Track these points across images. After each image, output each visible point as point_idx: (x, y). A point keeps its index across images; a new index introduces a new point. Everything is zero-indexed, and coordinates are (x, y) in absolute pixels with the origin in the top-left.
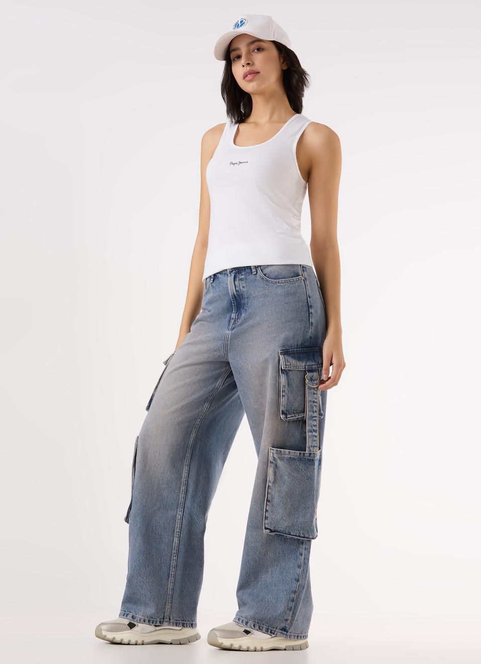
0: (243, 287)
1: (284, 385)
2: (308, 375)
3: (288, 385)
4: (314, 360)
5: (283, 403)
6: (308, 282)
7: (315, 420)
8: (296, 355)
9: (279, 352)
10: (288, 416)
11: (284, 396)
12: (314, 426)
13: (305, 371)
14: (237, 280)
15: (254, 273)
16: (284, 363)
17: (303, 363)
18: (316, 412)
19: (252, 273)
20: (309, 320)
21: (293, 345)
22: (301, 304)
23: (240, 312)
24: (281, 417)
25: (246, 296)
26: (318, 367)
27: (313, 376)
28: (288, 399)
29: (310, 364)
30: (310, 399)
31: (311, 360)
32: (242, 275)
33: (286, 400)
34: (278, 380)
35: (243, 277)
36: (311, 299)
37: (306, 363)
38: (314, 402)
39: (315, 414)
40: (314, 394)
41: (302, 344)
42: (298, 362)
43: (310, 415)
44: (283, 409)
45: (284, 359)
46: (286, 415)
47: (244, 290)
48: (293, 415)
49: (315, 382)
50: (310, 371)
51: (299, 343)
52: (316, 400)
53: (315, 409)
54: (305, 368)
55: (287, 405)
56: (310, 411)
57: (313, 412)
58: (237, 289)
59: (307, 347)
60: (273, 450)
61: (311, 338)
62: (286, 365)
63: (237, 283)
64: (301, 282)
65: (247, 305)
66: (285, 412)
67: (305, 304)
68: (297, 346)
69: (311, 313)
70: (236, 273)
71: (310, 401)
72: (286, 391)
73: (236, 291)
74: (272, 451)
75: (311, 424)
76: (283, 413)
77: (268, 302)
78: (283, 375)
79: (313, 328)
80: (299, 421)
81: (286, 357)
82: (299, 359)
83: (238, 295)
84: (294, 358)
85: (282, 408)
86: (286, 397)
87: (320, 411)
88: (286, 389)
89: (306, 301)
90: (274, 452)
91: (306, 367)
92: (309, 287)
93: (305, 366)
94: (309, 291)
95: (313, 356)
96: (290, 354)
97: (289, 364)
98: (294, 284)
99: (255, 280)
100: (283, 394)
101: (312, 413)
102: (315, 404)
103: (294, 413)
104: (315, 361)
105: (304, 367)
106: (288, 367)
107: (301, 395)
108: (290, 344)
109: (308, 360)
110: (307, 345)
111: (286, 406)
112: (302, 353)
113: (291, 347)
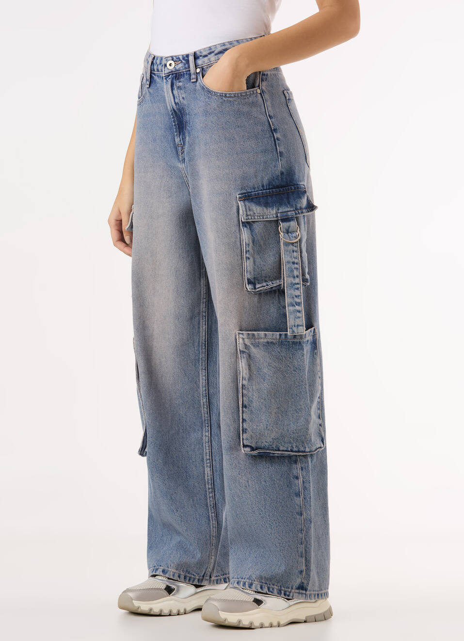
0: (183, 98)
1: (247, 243)
2: (283, 226)
3: (253, 242)
4: (289, 203)
5: (248, 268)
6: (266, 96)
7: (297, 289)
8: (261, 200)
9: (238, 196)
10: (257, 286)
11: (249, 258)
12: (296, 296)
13: (277, 221)
14: (175, 88)
15: (193, 81)
16: (245, 213)
17: (273, 209)
18: (297, 277)
19: (190, 79)
20: (277, 149)
21: (256, 186)
22: (260, 128)
23: (184, 134)
24: (248, 287)
25: (187, 112)
26: (296, 214)
27: (289, 227)
28: (254, 262)
29: (284, 210)
30: (289, 259)
31: (285, 204)
32: (180, 82)
33: (252, 263)
34: (238, 237)
35: (181, 84)
36: (273, 120)
37: (278, 210)
38: (294, 263)
39: (297, 280)
40: (293, 251)
41: (270, 183)
42: (265, 209)
43: (290, 282)
44: (249, 277)
45: (244, 207)
46: (254, 284)
47: (185, 102)
48: (264, 284)
49: (293, 235)
50: (284, 220)
51: (265, 182)
52: (296, 261)
53: (296, 273)
54: (277, 217)
55: (254, 271)
56: (289, 276)
57: (294, 277)
58: (176, 101)
59: (278, 187)
60: (242, 334)
61: (282, 173)
62: (247, 215)
63: (175, 92)
64: (256, 96)
65: (189, 124)
66: (252, 280)
67: (266, 127)
68: (263, 186)
69: (278, 139)
70: (173, 79)
71: (288, 262)
72: (251, 251)
73: (175, 103)
74: (241, 336)
75: (291, 294)
76: (250, 282)
77: (212, 122)
78: (245, 229)
79: (284, 160)
80: (275, 291)
81: (247, 203)
82: (267, 205)
83: (179, 110)
84: (258, 203)
85: (247, 276)
86: (251, 259)
87: (303, 275)
88: (250, 249)
89: (267, 123)
90: (245, 336)
91: (279, 215)
92: (269, 103)
93: (277, 213)
94: (270, 109)
95: (288, 198)
96: (252, 199)
97: (252, 213)
98: (247, 100)
99: (195, 90)
100: (247, 255)
101: (292, 279)
102: (296, 266)
103: (266, 281)
104: (292, 206)
105: (275, 216)
106: (250, 217)
107: (274, 255)
108: (251, 184)
109: (281, 204)
110: (278, 184)
111: (252, 272)
112: (271, 196)
113: (254, 188)
